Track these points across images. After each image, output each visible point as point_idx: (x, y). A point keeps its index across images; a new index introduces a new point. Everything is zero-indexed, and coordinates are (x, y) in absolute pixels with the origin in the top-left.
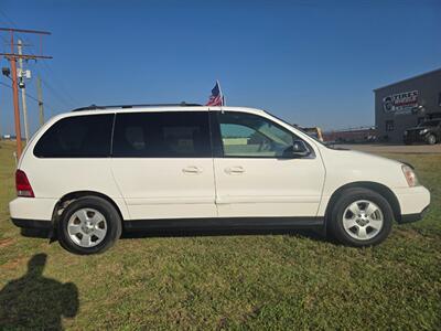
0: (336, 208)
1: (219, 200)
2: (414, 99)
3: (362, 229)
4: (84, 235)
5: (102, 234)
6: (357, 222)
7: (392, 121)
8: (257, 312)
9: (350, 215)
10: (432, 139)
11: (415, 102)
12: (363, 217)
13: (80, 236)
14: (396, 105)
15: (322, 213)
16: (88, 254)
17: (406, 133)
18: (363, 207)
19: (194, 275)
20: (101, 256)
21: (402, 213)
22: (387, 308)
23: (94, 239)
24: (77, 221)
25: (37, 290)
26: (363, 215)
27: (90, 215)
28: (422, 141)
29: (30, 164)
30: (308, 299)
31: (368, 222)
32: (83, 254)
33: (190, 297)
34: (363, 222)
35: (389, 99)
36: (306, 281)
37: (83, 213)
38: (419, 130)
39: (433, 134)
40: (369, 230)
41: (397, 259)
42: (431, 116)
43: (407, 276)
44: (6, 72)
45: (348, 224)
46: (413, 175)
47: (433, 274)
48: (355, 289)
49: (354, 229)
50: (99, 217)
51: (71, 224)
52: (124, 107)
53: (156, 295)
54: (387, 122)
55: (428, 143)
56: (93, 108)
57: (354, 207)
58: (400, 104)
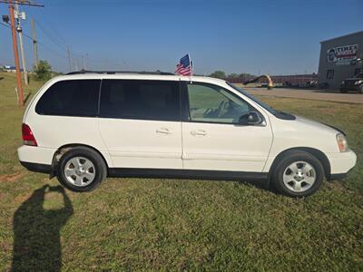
0: (278, 166)
1: (185, 156)
2: (354, 52)
3: (298, 184)
4: (78, 177)
5: (91, 177)
6: (295, 177)
7: (333, 71)
8: (212, 255)
9: (289, 172)
12: (300, 174)
13: (74, 178)
14: (338, 57)
15: (267, 170)
16: (81, 192)
17: (343, 82)
18: (300, 166)
19: (163, 217)
20: (90, 194)
21: (332, 172)
22: (311, 258)
23: (85, 180)
24: (72, 166)
25: (43, 224)
26: (300, 173)
27: (82, 162)
29: (33, 119)
30: (251, 246)
31: (303, 178)
32: (77, 191)
33: (160, 238)
34: (299, 178)
35: (333, 51)
36: (250, 228)
37: (77, 160)
38: (354, 81)
40: (304, 184)
41: (323, 210)
43: (329, 228)
44: (6, 19)
45: (287, 179)
46: (344, 142)
47: (350, 227)
48: (288, 238)
49: (292, 184)
50: (89, 164)
51: (67, 168)
52: (109, 73)
53: (135, 234)
54: (329, 71)
56: (83, 72)
57: (293, 166)
58: (341, 56)
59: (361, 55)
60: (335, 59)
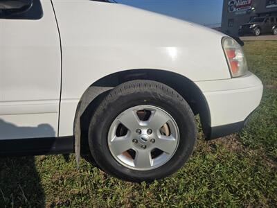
2: (249, 3)
6: (135, 141)
7: (233, 19)
10: (258, 32)
11: (250, 5)
14: (237, 7)
17: (241, 27)
18: (145, 116)
26: (144, 131)
28: (251, 33)
31: (153, 141)
35: (233, 2)
38: (250, 25)
39: (259, 28)
42: (259, 15)
46: (239, 56)
54: (229, 20)
55: (255, 35)
58: (240, 6)
59: (255, 5)
60: (235, 9)
